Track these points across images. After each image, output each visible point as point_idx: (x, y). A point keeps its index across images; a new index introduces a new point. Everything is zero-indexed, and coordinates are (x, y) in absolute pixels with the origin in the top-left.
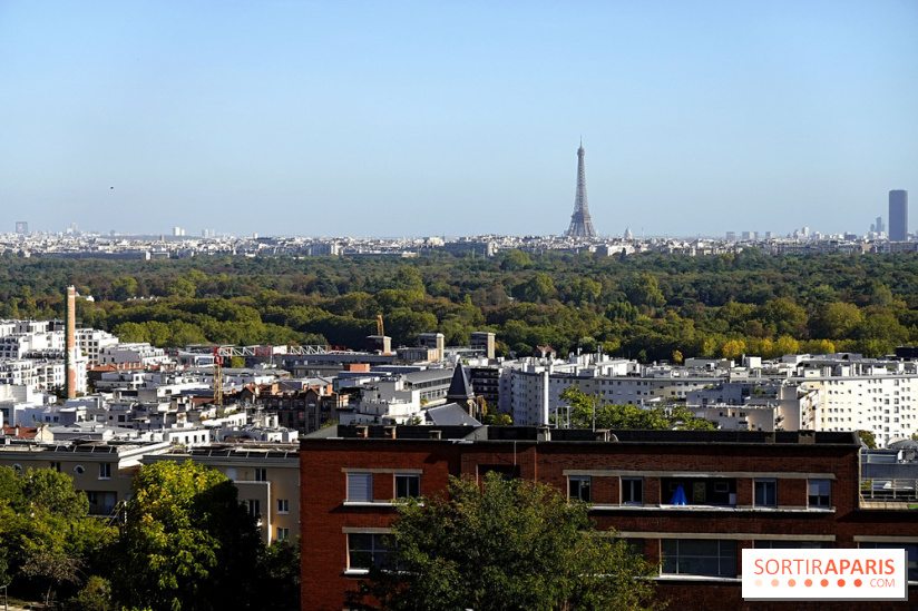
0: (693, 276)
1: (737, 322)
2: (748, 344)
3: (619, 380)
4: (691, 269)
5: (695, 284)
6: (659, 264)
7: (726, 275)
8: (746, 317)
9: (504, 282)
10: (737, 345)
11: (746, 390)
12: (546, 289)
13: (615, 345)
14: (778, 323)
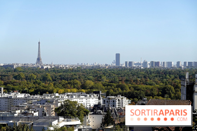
0: (61, 74)
1: (64, 85)
2: (64, 90)
3: (19, 99)
4: (61, 72)
5: (60, 76)
6: (54, 71)
7: (69, 74)
8: (66, 84)
9: (13, 75)
10: (62, 91)
11: (47, 101)
12: (22, 77)
13: (32, 90)
14: (74, 85)
